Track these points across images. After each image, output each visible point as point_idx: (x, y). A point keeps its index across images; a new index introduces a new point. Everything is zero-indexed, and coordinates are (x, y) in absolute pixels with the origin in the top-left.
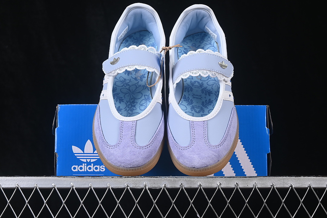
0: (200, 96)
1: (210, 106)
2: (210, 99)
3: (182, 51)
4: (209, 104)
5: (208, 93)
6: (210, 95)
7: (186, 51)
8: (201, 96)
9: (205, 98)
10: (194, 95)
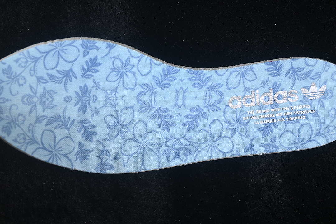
0: (184, 104)
1: (157, 124)
2: (173, 124)
3: (311, 68)
4: (161, 122)
5: (189, 120)
6: (184, 124)
7: (312, 75)
8: (183, 107)
9: (179, 115)
10: (184, 92)
